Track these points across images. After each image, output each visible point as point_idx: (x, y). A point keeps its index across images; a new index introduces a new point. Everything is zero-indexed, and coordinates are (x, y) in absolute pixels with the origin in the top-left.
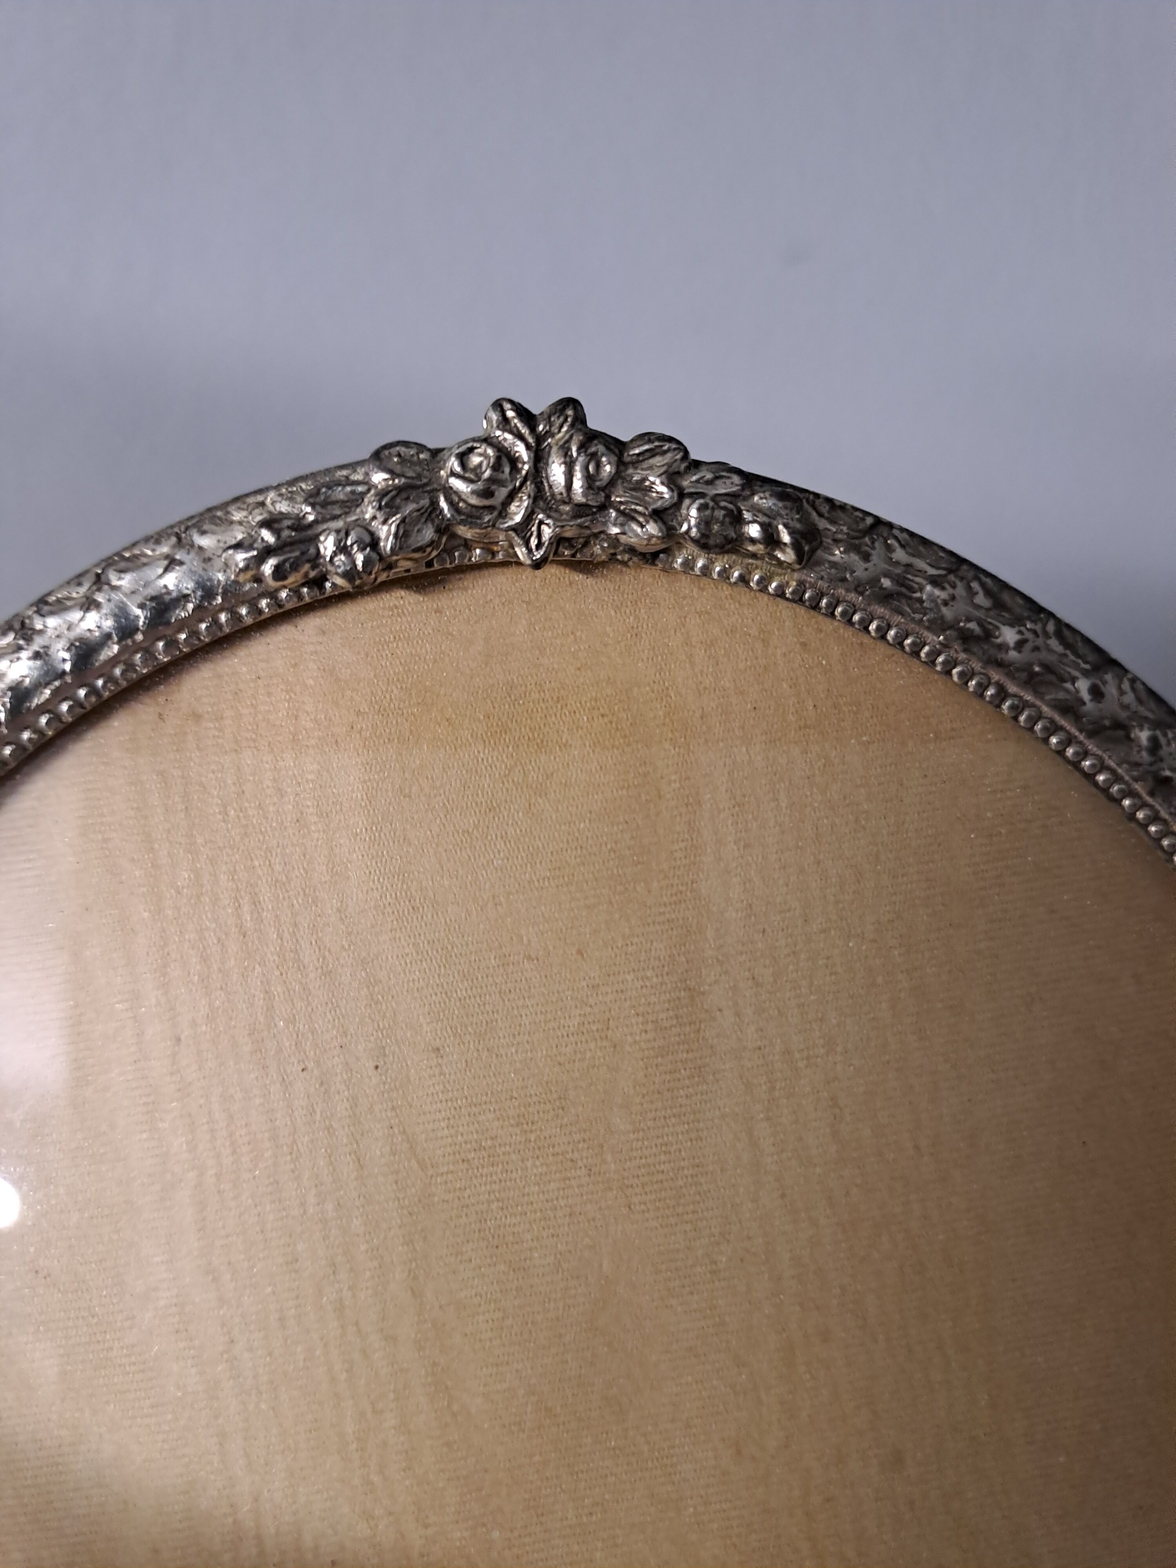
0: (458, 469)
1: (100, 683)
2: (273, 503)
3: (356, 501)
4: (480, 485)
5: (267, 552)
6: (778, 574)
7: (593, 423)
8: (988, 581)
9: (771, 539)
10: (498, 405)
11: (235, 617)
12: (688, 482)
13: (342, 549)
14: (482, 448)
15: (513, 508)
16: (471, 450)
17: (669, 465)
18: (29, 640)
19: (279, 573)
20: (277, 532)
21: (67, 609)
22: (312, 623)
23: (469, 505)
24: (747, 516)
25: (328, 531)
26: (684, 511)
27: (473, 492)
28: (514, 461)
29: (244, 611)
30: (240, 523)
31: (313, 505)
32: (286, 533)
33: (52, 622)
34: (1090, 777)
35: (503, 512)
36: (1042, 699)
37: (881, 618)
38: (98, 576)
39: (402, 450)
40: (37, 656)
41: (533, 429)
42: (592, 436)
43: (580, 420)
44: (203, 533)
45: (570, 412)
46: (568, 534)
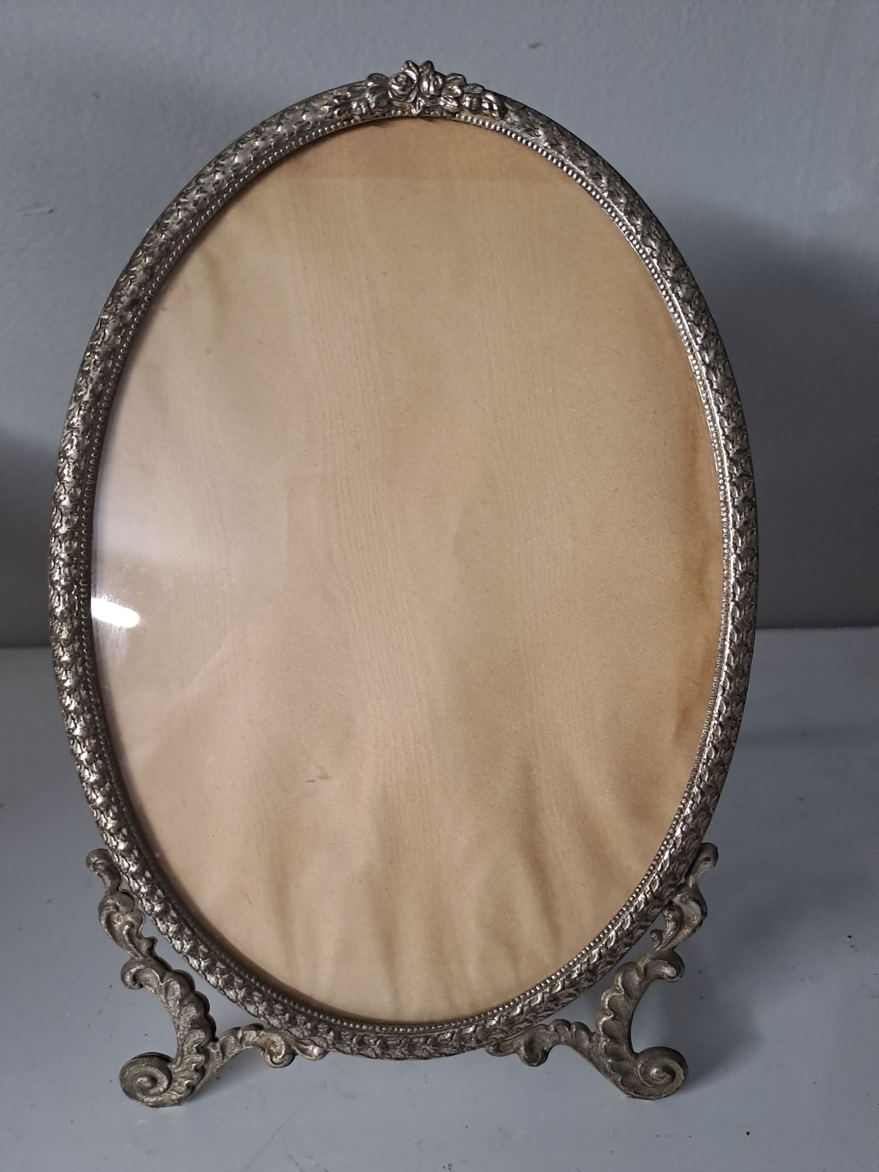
0: (395, 82)
1: (281, 151)
2: (336, 93)
3: (363, 91)
4: (401, 88)
5: (336, 107)
6: (494, 122)
7: (436, 69)
8: (559, 127)
9: (491, 108)
10: (407, 63)
11: (323, 131)
12: (466, 89)
13: (359, 106)
14: (402, 76)
15: (411, 96)
16: (399, 76)
17: (460, 83)
18: (260, 135)
19: (339, 114)
20: (339, 100)
21: (271, 125)
22: (345, 137)
23: (398, 94)
24: (484, 101)
25: (354, 101)
26: (464, 99)
27: (399, 89)
28: (412, 80)
29: (326, 129)
30: (326, 99)
31: (350, 92)
32: (342, 101)
33: (267, 129)
34: (589, 193)
35: (408, 97)
36: (575, 164)
37: (526, 138)
38: (281, 115)
39: (377, 75)
40: (263, 140)
41: (418, 70)
42: (436, 73)
43: (432, 67)
44: (314, 102)
45: (429, 65)
46: (428, 106)
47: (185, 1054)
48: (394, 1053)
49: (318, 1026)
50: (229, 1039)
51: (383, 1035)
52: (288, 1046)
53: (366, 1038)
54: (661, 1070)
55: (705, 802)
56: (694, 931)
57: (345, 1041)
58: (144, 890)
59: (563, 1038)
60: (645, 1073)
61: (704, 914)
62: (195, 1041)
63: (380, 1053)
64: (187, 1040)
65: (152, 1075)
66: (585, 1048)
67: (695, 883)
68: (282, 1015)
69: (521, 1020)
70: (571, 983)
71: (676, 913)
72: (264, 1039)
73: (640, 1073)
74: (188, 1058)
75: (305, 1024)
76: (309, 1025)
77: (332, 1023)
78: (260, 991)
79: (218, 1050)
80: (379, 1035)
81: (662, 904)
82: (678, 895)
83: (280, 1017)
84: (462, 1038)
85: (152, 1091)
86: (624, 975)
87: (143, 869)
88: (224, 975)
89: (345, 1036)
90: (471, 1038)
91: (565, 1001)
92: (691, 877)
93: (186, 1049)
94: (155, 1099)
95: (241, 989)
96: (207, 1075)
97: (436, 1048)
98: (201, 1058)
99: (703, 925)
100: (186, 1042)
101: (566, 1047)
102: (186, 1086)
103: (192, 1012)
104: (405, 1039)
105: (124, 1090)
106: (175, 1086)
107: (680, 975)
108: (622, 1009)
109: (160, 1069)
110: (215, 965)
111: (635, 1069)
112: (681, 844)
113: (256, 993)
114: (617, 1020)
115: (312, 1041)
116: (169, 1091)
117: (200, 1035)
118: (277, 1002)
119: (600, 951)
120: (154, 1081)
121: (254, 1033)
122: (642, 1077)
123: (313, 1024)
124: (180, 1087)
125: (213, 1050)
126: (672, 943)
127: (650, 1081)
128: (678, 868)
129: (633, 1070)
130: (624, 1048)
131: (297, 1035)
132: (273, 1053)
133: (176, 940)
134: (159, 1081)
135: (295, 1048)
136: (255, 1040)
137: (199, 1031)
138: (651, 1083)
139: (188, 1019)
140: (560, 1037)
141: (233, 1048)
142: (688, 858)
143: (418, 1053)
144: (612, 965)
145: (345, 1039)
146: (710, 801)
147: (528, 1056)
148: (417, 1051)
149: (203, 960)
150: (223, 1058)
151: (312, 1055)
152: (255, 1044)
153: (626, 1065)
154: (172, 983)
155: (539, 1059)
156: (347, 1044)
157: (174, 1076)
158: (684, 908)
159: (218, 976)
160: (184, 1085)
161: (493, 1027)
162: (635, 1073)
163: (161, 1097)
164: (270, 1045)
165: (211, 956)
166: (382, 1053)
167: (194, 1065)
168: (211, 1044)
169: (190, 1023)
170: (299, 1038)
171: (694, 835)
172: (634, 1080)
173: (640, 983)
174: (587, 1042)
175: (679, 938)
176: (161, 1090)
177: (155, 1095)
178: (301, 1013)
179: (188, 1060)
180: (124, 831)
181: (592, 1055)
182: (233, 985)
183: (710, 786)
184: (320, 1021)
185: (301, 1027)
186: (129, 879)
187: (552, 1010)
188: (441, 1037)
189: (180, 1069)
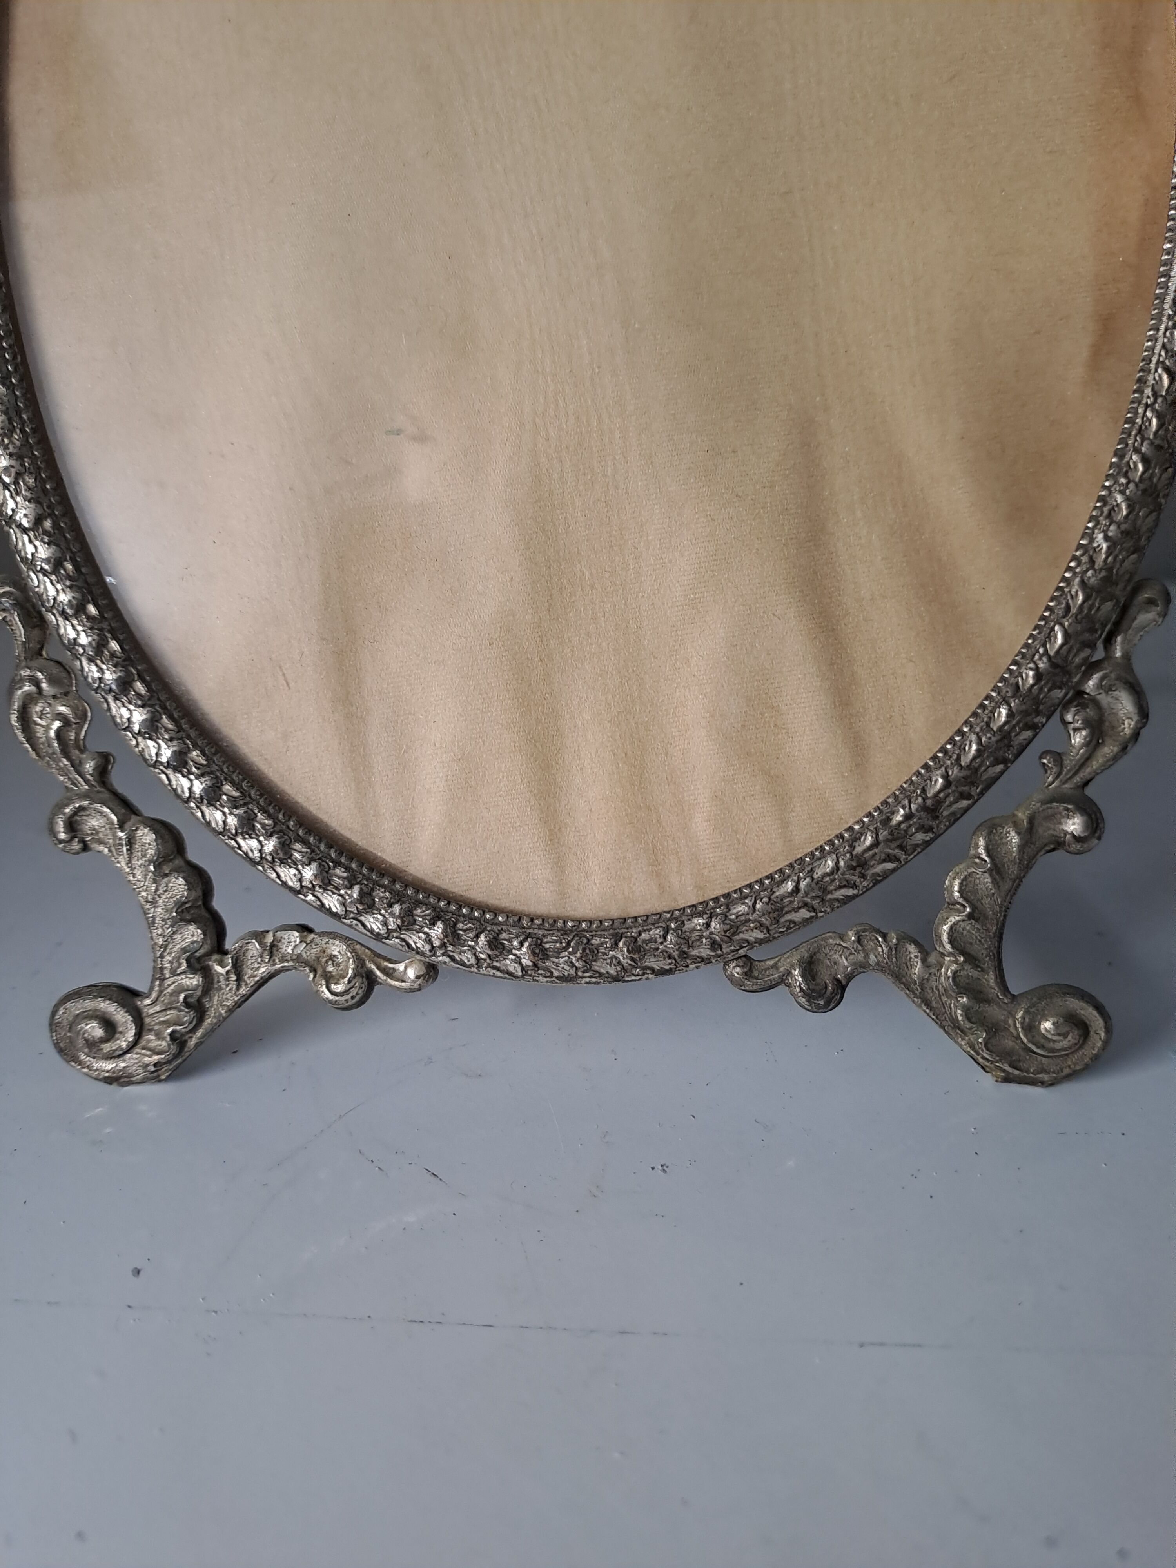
47: (167, 976)
48: (557, 965)
49: (415, 912)
50: (250, 947)
51: (536, 931)
52: (360, 963)
53: (504, 935)
54: (1061, 1020)
55: (1151, 478)
56: (1124, 749)
57: (465, 940)
58: (84, 640)
59: (872, 958)
60: (1031, 1028)
61: (1143, 713)
62: (182, 949)
63: (530, 963)
64: (170, 946)
65: (108, 1016)
66: (915, 977)
67: (1127, 653)
68: (346, 888)
69: (795, 905)
70: (891, 834)
71: (1090, 712)
72: (315, 951)
73: (1022, 1028)
74: (173, 983)
75: (390, 905)
76: (397, 909)
77: (440, 908)
78: (305, 842)
79: (228, 968)
80: (528, 931)
81: (1067, 681)
82: (1095, 676)
83: (342, 892)
84: (685, 940)
85: (107, 1047)
86: (990, 833)
87: (83, 599)
88: (236, 808)
89: (465, 931)
90: (701, 937)
91: (879, 869)
92: (1119, 639)
93: (168, 966)
94: (114, 1065)
95: (269, 836)
96: (209, 1021)
97: (636, 956)
98: (193, 981)
99: (1140, 739)
100: (168, 951)
101: (881, 975)
102: (168, 1039)
103: (178, 886)
104: (576, 938)
105: (56, 1045)
106: (149, 1041)
107: (1097, 835)
108: (986, 901)
109: (122, 1005)
110: (220, 788)
111: (1010, 1022)
112: (1105, 560)
113: (298, 846)
114: (977, 921)
115: (403, 940)
116: (137, 1050)
117: (192, 934)
118: (337, 864)
119: (947, 772)
120: (110, 1027)
121: (295, 936)
122: (1026, 1036)
123: (404, 906)
124: (160, 1042)
125: (218, 969)
126: (1081, 774)
127: (1041, 1041)
128: (1098, 608)
129: (1006, 1022)
130: (991, 978)
131: (375, 928)
132: (332, 976)
133: (145, 738)
134: (120, 1029)
135: (373, 967)
136: (298, 951)
137: (192, 928)
138: (1042, 1047)
139: (171, 904)
140: (867, 956)
141: (256, 965)
142: (1118, 593)
143: (602, 966)
144: (970, 802)
145: (464, 937)
146: (1160, 478)
147: (807, 984)
148: (599, 964)
149: (196, 778)
150: (238, 987)
151: (405, 979)
152: (298, 959)
153: (994, 1012)
154: (139, 833)
155: (828, 993)
156: (469, 946)
157: (147, 1020)
158: (1104, 699)
159: (226, 810)
160: (165, 1035)
161: (743, 918)
162: (1012, 1030)
163: (124, 1061)
164: (327, 962)
165: (212, 772)
166: (535, 965)
167: (182, 996)
168: (216, 957)
169: (175, 910)
170: (378, 934)
171: (1129, 544)
172: (1009, 1043)
173: (1022, 847)
174: (919, 965)
175: (1094, 763)
176: (124, 1045)
177: (111, 1056)
178: (383, 886)
179: (172, 987)
180: (48, 524)
181: (929, 995)
182: (253, 828)
183: (1159, 448)
184: (418, 903)
185: (383, 912)
186: (57, 620)
187: (854, 886)
188: (644, 936)
189: (157, 1008)
